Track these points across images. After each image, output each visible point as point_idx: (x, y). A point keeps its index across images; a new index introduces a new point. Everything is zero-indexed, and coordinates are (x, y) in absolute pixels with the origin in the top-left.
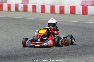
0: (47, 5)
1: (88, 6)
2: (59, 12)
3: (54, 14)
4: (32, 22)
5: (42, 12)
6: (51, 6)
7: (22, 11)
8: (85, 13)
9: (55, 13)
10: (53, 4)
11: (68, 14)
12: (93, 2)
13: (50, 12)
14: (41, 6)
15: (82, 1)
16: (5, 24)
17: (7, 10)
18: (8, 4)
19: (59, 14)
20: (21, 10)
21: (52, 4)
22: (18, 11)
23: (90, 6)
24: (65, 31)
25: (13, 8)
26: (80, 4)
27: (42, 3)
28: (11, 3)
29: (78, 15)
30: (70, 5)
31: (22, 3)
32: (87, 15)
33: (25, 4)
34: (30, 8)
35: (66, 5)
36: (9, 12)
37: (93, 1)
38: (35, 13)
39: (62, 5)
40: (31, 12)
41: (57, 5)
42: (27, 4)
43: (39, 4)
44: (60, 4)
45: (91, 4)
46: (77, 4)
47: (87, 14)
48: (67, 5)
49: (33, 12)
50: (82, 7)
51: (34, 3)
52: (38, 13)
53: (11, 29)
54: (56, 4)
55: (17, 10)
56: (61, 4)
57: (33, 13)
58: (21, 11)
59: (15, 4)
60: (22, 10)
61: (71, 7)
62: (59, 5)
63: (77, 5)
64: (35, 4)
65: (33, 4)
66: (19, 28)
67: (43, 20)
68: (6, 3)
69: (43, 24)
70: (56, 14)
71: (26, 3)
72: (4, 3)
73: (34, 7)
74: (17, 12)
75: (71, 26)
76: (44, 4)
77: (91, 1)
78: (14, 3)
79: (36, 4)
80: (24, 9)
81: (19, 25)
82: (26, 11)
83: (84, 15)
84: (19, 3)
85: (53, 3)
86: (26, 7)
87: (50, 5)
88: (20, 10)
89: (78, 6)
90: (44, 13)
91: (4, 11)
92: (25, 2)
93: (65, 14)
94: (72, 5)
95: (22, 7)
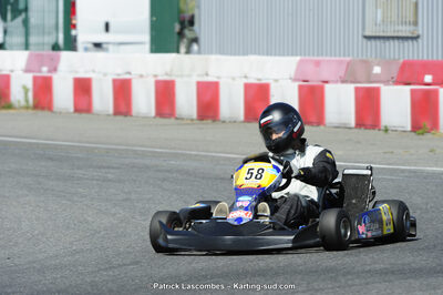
0: (141, 76)
1: (327, 82)
2: (195, 116)
3: (172, 120)
5: (117, 112)
6: (157, 82)
7: (27, 108)
8: (313, 119)
9: (177, 119)
10: (170, 75)
11: (234, 122)
12: (349, 64)
13: (153, 113)
14: (114, 81)
15: (301, 62)
19: (192, 120)
20: (23, 103)
21: (167, 74)
22: (9, 106)
23: (336, 82)
26: (293, 76)
27: (119, 71)
30: (246, 77)
31: (27, 70)
32: (322, 127)
33: (40, 71)
34: (63, 95)
35: (230, 80)
37: (348, 59)
38: (84, 115)
39: (215, 80)
40: (68, 113)
41: (190, 76)
42: (49, 71)
43: (105, 75)
44: (199, 76)
45: (342, 73)
47: (320, 121)
48: (233, 79)
49: (77, 110)
50: (300, 87)
52: (98, 115)
54: (182, 76)
55: (3, 104)
56: (207, 75)
57: (76, 114)
58: (21, 108)
60: (27, 101)
61: (247, 87)
62: (194, 81)
63: (276, 81)
64: (86, 72)
65: (76, 72)
70: (179, 121)
71: (45, 69)
73: (83, 87)
74: (4, 112)
76: (129, 73)
77: (341, 62)
79: (94, 71)
80: (35, 96)
82: (43, 108)
84: (12, 71)
85: (168, 69)
86: (43, 89)
87: (155, 76)
88: (19, 102)
89: (282, 82)
90: (128, 118)
92: (42, 65)
93: (224, 122)
94: (256, 77)
95: (26, 90)
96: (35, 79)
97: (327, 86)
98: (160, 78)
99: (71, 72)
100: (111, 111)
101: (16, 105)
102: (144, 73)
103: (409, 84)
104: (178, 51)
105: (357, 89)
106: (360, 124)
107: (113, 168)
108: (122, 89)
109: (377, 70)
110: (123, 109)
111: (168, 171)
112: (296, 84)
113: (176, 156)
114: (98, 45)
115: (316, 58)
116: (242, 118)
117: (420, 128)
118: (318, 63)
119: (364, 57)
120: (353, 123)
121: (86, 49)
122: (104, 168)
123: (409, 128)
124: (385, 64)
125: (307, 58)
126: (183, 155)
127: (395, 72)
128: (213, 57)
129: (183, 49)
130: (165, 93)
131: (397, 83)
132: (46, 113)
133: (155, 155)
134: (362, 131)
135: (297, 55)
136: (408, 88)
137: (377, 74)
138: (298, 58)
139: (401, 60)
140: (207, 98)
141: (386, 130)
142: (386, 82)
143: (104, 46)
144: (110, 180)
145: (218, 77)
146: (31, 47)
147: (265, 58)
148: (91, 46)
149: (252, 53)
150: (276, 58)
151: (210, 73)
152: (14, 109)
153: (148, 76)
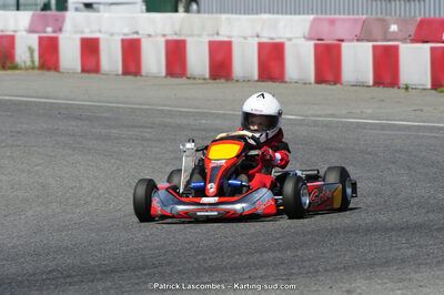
0: (150, 36)
1: (342, 41)
2: (207, 76)
3: (184, 80)
4: (78, 118)
5: (126, 72)
6: (167, 42)
7: (33, 68)
8: (330, 78)
9: (189, 78)
10: (180, 35)
11: (248, 81)
12: (364, 22)
13: (164, 74)
14: (123, 41)
15: (315, 20)
19: (205, 79)
20: (29, 64)
21: (176, 34)
22: (15, 67)
23: (352, 40)
26: (306, 35)
27: (126, 30)
29: (296, 82)
30: (258, 36)
31: (31, 31)
32: (338, 85)
33: (45, 32)
34: (70, 55)
35: (241, 40)
37: (364, 17)
38: (93, 76)
39: (222, 38)
40: (75, 73)
41: (200, 36)
42: (54, 32)
43: (112, 35)
44: (208, 35)
45: (358, 31)
46: (289, 35)
47: (337, 79)
48: (245, 38)
49: (84, 70)
50: (316, 45)
51: (87, 30)
52: (107, 74)
54: (192, 35)
55: (8, 64)
56: (218, 34)
57: (85, 75)
58: (27, 69)
60: (33, 62)
62: (206, 40)
63: (290, 39)
64: (92, 32)
65: (82, 32)
67: (133, 110)
69: (133, 126)
70: (191, 81)
71: (49, 29)
73: (90, 48)
74: (9, 72)
76: (137, 33)
77: (356, 21)
79: (100, 32)
80: (41, 56)
82: (49, 69)
83: (323, 86)
84: (15, 31)
85: (177, 28)
86: (49, 50)
87: (164, 36)
88: (25, 62)
89: (294, 41)
90: (139, 78)
92: (47, 25)
93: (237, 81)
94: (268, 36)
95: (31, 50)
96: (41, 39)
97: (344, 45)
98: (169, 38)
99: (76, 32)
100: (120, 71)
101: (23, 65)
102: (152, 33)
103: (427, 42)
104: (176, 11)
105: (374, 47)
106: (378, 82)
107: (146, 127)
108: (131, 49)
109: (394, 28)
110: (133, 69)
111: (203, 130)
112: (311, 44)
114: (88, 6)
115: (328, 16)
116: (256, 77)
117: (440, 86)
118: (332, 22)
119: (379, 16)
120: (371, 82)
121: (77, 9)
122: (136, 127)
123: (429, 86)
124: (402, 22)
125: (320, 16)
127: (412, 30)
128: (224, 16)
129: (181, 8)
130: (176, 53)
131: (415, 41)
132: (52, 73)
134: (381, 89)
136: (428, 46)
137: (394, 32)
138: (312, 17)
139: (419, 19)
140: (220, 57)
141: (407, 88)
142: (404, 40)
143: (95, 6)
144: (148, 140)
145: (229, 37)
146: (21, 8)
147: (276, 16)
148: (82, 6)
149: (261, 12)
150: (288, 17)
151: (221, 32)
152: (21, 69)
153: (156, 36)
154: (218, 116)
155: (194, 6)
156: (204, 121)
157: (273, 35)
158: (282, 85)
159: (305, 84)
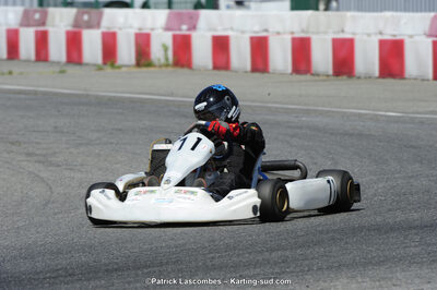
0: (278, 33)
2: (331, 72)
3: (308, 77)
5: (255, 69)
6: (294, 40)
7: (167, 65)
9: (312, 75)
10: (307, 32)
11: (369, 77)
13: (290, 69)
14: (252, 38)
15: (435, 16)
16: (56, 127)
17: (99, 59)
18: (105, 30)
19: (328, 76)
20: (163, 61)
21: (303, 32)
22: (150, 65)
24: (311, 157)
25: (126, 52)
26: (427, 31)
27: (257, 28)
28: (120, 29)
29: (415, 79)
30: (381, 33)
31: (167, 29)
33: (180, 30)
34: (202, 52)
35: (365, 37)
36: (108, 69)
38: (223, 73)
39: (347, 36)
40: (207, 70)
41: (326, 33)
42: (189, 29)
43: (243, 32)
44: (338, 32)
46: (410, 32)
48: (369, 35)
49: (216, 67)
50: (434, 43)
51: (219, 28)
52: (236, 72)
53: (72, 150)
54: (318, 33)
55: (143, 62)
56: (343, 31)
57: (216, 72)
58: (160, 66)
59: (133, 31)
60: (167, 59)
61: (382, 43)
62: (329, 38)
63: (411, 36)
64: (225, 29)
65: (215, 30)
66: (112, 143)
68: (98, 25)
70: (317, 78)
71: (184, 27)
72: (89, 26)
73: (221, 45)
74: (144, 69)
75: (351, 135)
76: (266, 30)
78: (131, 27)
79: (232, 29)
80: (175, 53)
81: (120, 130)
82: (182, 66)
84: (152, 29)
85: (304, 25)
86: (183, 47)
87: (292, 33)
88: (159, 60)
89: (417, 38)
90: (266, 75)
91: (87, 64)
92: (182, 23)
93: (359, 78)
94: (391, 33)
95: (166, 49)
96: (175, 37)
98: (297, 35)
99: (210, 30)
100: (248, 66)
101: (156, 62)
102: (281, 30)
104: (317, 9)
108: (260, 47)
110: (261, 66)
112: (430, 40)
113: (307, 112)
114: (239, 3)
116: (377, 73)
121: (228, 7)
126: (315, 111)
128: (349, 14)
129: (322, 6)
130: (301, 49)
132: (186, 70)
133: (288, 112)
135: (430, 11)
138: (432, 14)
140: (343, 54)
143: (246, 4)
145: (354, 34)
146: (174, 6)
147: (399, 14)
148: (233, 4)
149: (389, 10)
150: (411, 14)
151: (346, 29)
152: (154, 66)
153: (284, 33)
154: (322, 113)
155: (334, 4)
156: (304, 119)
157: (395, 33)
158: (402, 81)
159: (423, 80)
